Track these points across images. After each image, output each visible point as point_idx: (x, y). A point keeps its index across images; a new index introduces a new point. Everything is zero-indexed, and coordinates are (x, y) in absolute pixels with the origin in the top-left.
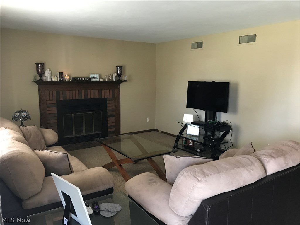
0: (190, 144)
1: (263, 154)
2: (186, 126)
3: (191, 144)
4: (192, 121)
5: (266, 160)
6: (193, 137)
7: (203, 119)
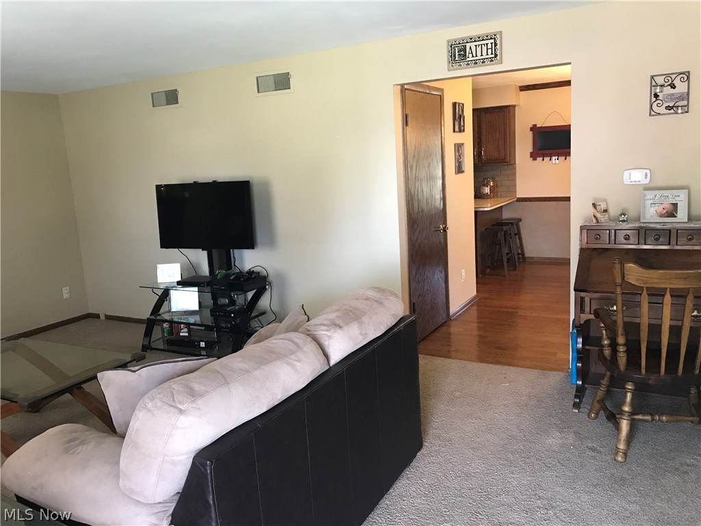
0: (181, 334)
1: (321, 325)
2: (166, 294)
3: (184, 333)
4: (179, 279)
5: (325, 335)
6: (187, 315)
7: (205, 270)
